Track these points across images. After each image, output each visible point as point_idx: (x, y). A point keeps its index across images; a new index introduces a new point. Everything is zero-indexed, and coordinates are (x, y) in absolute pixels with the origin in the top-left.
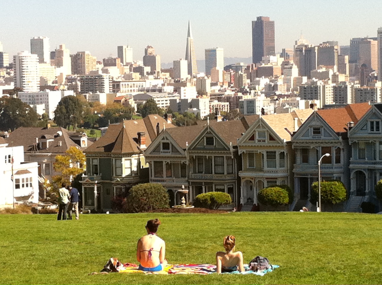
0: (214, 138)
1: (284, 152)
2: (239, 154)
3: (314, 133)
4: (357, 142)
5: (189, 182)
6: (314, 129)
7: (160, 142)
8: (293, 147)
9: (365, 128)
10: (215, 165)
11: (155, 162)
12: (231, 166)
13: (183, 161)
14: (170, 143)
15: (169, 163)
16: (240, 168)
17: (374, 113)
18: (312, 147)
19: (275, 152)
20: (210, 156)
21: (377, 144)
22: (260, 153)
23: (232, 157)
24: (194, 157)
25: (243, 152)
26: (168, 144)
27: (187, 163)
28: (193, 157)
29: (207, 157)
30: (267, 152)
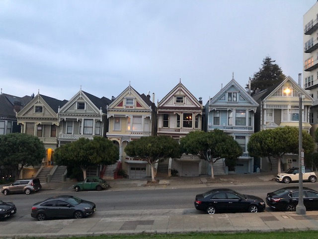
0: (85, 103)
1: (149, 117)
2: (108, 117)
3: (177, 101)
4: (216, 109)
5: (58, 141)
6: (178, 98)
7: (33, 106)
8: (158, 113)
9: (223, 98)
10: (84, 127)
11: (27, 123)
12: (99, 128)
13: (53, 123)
15: (41, 124)
16: (106, 130)
17: (233, 86)
18: (175, 113)
19: (141, 117)
20: (80, 119)
21: (234, 111)
22: (127, 117)
23: (101, 121)
25: (112, 116)
26: (41, 108)
27: (58, 125)
28: (64, 120)
29: (77, 120)
30: (134, 117)
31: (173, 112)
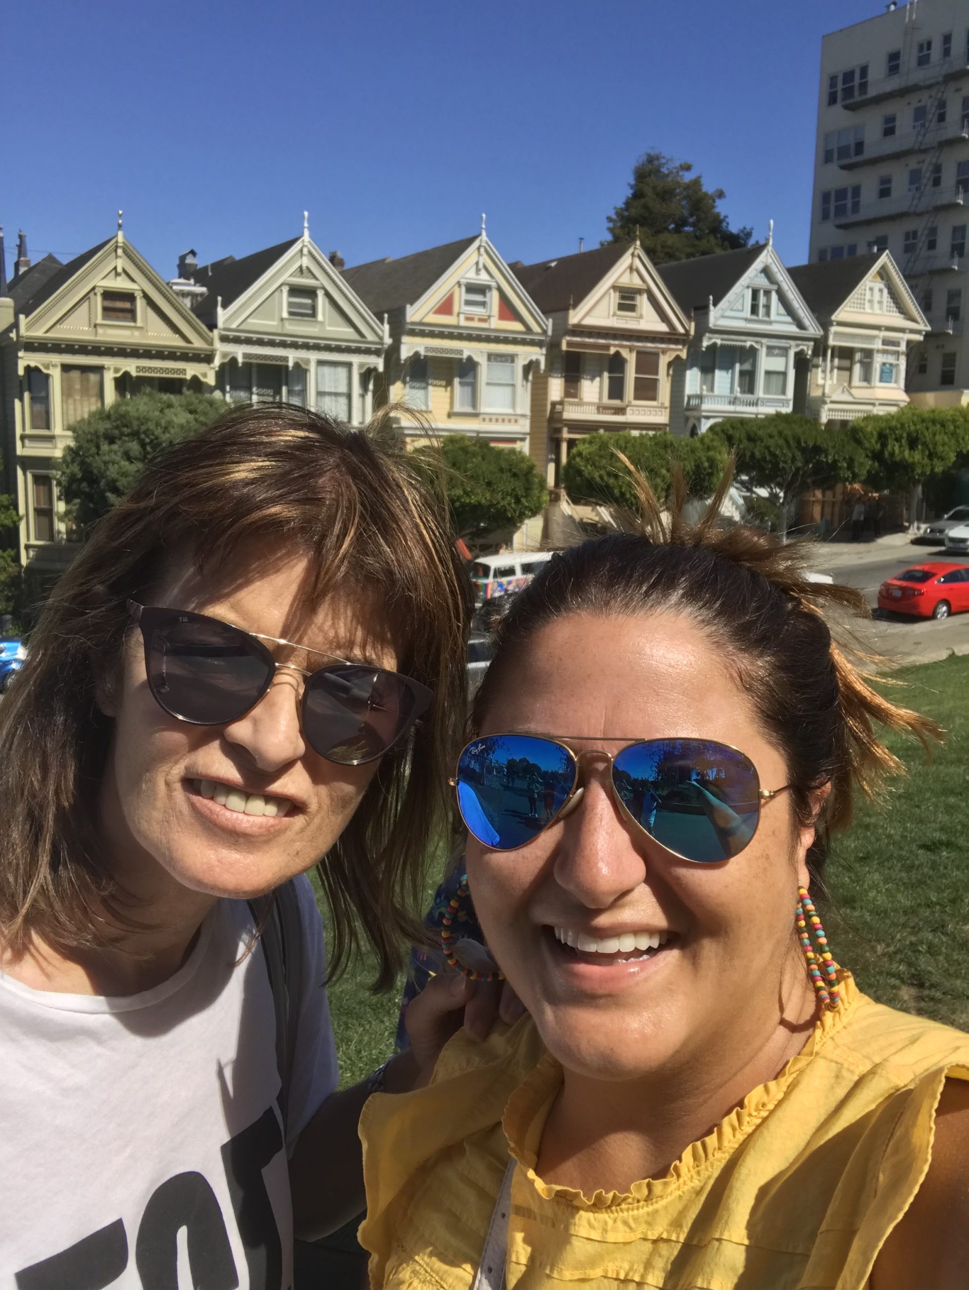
0: (320, 294)
1: (537, 362)
2: (401, 357)
3: (621, 307)
6: (623, 298)
7: (94, 288)
8: (564, 347)
9: (739, 306)
10: (317, 393)
11: (66, 368)
13: (191, 370)
14: (139, 295)
15: (134, 373)
17: (766, 266)
18: (612, 350)
19: (512, 360)
20: (302, 359)
23: (380, 370)
24: (240, 360)
25: (417, 354)
27: (211, 380)
28: (234, 360)
29: (291, 364)
30: (489, 357)
31: (607, 347)
